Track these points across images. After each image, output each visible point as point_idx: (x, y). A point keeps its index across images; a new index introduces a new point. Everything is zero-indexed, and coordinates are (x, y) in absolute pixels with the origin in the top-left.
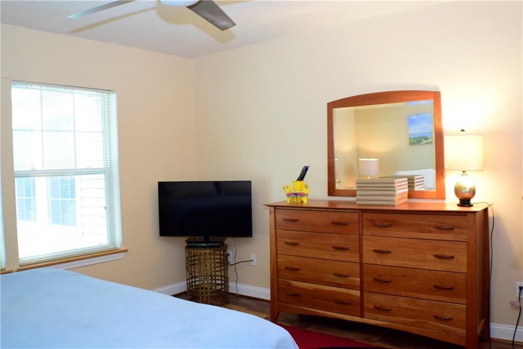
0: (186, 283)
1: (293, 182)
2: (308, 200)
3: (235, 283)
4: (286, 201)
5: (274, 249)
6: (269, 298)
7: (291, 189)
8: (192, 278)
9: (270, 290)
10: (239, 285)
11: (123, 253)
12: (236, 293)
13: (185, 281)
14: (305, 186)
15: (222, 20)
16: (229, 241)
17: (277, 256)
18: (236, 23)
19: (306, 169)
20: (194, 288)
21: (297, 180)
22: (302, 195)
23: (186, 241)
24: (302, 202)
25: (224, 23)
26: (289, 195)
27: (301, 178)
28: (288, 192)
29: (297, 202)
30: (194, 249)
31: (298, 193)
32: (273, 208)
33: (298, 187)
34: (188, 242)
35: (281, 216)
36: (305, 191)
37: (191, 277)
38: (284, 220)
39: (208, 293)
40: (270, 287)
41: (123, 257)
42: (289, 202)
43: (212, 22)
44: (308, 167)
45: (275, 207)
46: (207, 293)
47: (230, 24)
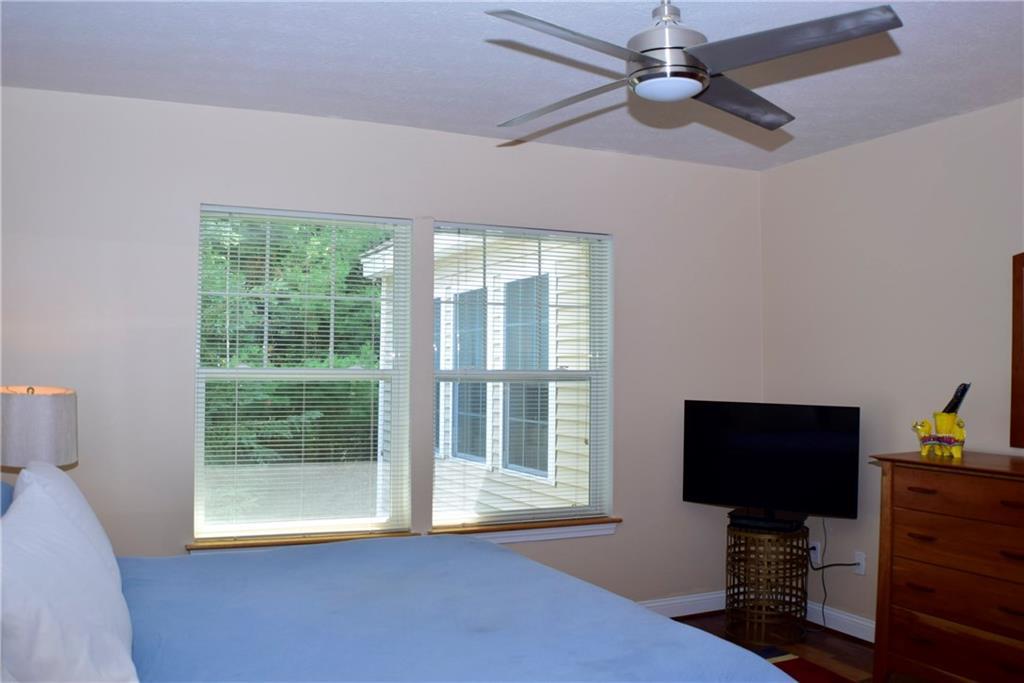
0: (725, 595)
1: (935, 415)
2: (963, 454)
3: (821, 605)
4: (920, 453)
5: (888, 545)
6: (871, 638)
7: (930, 428)
8: (738, 586)
9: (874, 622)
10: (828, 610)
11: (613, 525)
12: (822, 624)
13: (724, 591)
14: (958, 425)
15: (766, 113)
16: (812, 522)
17: (892, 560)
18: (792, 114)
19: (963, 390)
20: (741, 605)
21: (944, 411)
22: (950, 441)
23: (729, 514)
24: (951, 456)
25: (769, 118)
26: (924, 440)
27: (952, 407)
28: (923, 435)
29: (942, 456)
30: (747, 532)
31: (943, 438)
32: (888, 464)
33: (945, 425)
34: (731, 515)
35: (905, 481)
36: (958, 434)
37: (736, 582)
38: (910, 489)
39: (764, 617)
40: (874, 617)
41: (612, 532)
42: (924, 453)
43: (747, 118)
44: (969, 385)
45: (892, 461)
46: (760, 617)
47: (782, 118)
